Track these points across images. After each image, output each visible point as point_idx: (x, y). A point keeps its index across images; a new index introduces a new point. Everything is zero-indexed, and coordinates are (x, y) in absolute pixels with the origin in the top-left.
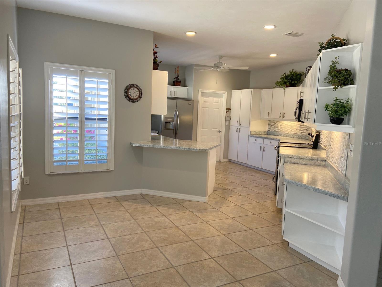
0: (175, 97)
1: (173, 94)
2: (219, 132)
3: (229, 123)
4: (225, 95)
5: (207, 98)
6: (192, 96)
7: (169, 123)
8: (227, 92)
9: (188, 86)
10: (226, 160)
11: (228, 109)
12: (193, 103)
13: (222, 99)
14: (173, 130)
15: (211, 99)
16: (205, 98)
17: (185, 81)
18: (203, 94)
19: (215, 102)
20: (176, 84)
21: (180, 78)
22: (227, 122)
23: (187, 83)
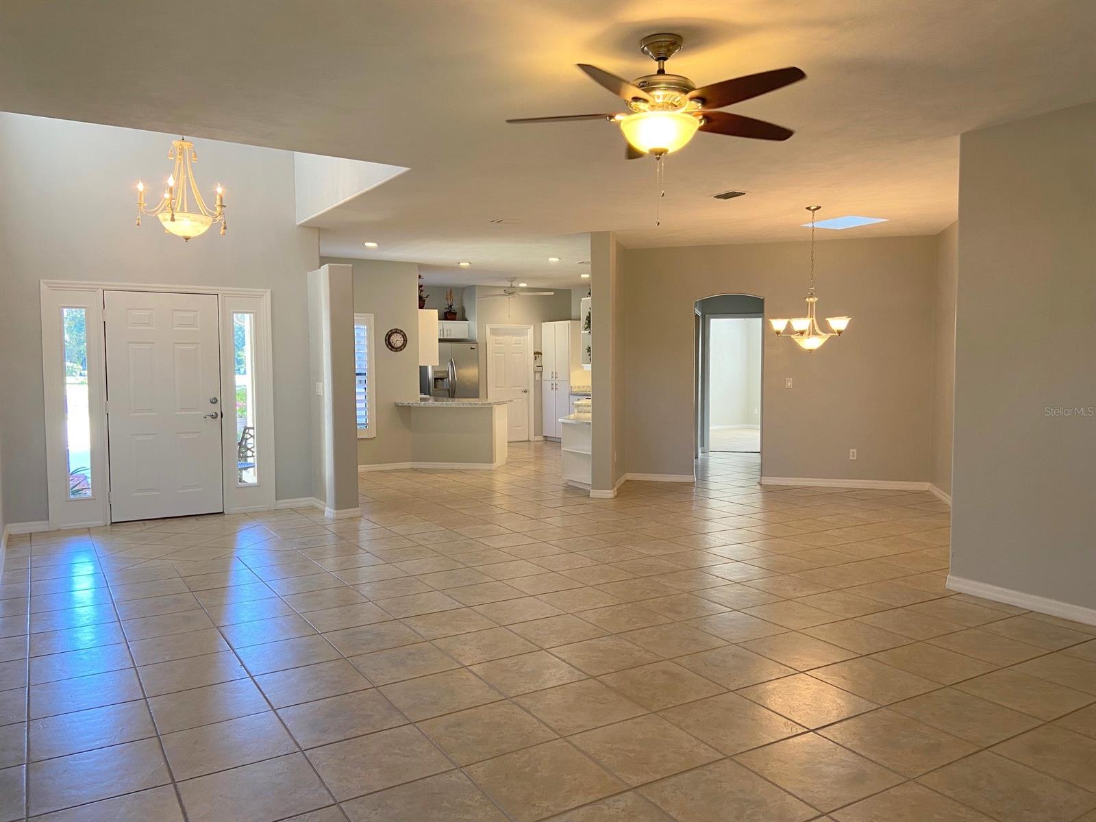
0: (449, 337)
1: (445, 333)
2: (525, 392)
3: (541, 376)
4: (531, 331)
5: (501, 338)
6: (476, 335)
7: (442, 379)
8: (533, 327)
9: (468, 318)
10: (540, 438)
11: (538, 354)
12: (478, 347)
13: (526, 337)
14: (448, 390)
15: (508, 338)
16: (497, 338)
17: (463, 310)
18: (495, 332)
19: (515, 344)
20: (448, 317)
21: (455, 307)
22: (537, 374)
23: (467, 316)
